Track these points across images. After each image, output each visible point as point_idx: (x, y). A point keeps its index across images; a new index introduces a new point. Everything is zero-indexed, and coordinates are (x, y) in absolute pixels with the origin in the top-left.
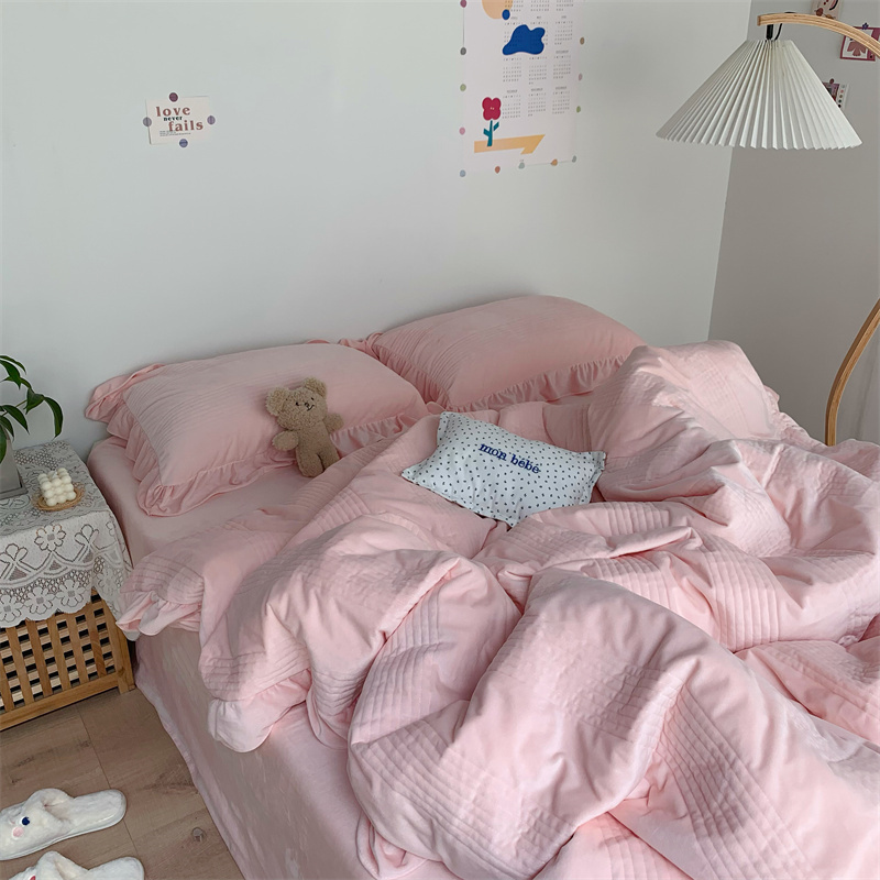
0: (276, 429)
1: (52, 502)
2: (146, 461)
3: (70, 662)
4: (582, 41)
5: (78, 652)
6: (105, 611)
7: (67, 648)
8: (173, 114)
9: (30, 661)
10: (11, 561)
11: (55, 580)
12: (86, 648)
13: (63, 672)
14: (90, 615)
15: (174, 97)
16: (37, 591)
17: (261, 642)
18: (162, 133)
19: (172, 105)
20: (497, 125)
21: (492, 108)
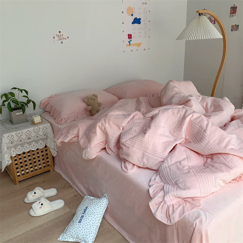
0: (87, 106)
1: (36, 122)
2: (57, 114)
3: (39, 163)
4: (149, 21)
5: (41, 160)
6: (48, 150)
7: (39, 159)
8: (60, 36)
9: (30, 162)
10: (28, 135)
11: (37, 140)
12: (43, 159)
13: (38, 165)
14: (44, 151)
15: (60, 32)
16: (33, 143)
17: (96, 133)
18: (57, 40)
19: (59, 34)
20: (131, 40)
21: (130, 36)
